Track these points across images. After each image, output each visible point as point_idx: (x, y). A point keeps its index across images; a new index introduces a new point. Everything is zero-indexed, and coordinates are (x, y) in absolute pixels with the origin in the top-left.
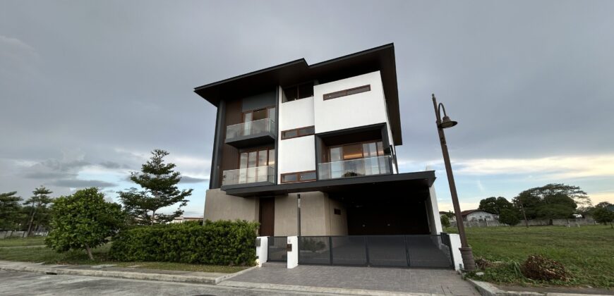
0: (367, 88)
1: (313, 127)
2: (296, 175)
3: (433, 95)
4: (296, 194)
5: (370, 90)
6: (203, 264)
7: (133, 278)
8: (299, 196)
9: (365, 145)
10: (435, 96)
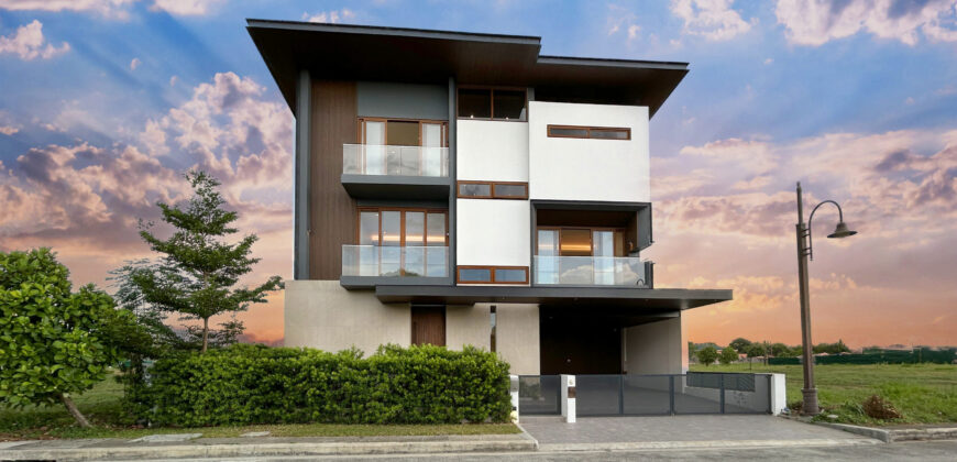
0: (625, 133)
1: (526, 185)
2: (488, 271)
3: (798, 184)
4: (488, 305)
5: (629, 138)
6: (417, 422)
7: (338, 454)
8: (493, 310)
9: (596, 234)
10: (801, 185)
